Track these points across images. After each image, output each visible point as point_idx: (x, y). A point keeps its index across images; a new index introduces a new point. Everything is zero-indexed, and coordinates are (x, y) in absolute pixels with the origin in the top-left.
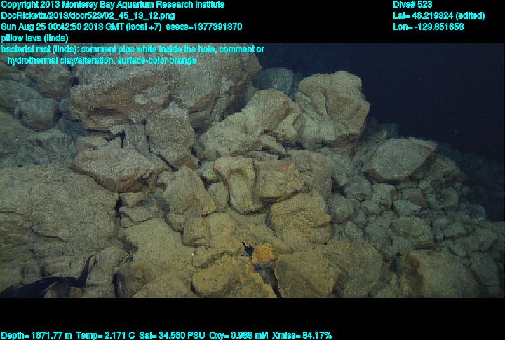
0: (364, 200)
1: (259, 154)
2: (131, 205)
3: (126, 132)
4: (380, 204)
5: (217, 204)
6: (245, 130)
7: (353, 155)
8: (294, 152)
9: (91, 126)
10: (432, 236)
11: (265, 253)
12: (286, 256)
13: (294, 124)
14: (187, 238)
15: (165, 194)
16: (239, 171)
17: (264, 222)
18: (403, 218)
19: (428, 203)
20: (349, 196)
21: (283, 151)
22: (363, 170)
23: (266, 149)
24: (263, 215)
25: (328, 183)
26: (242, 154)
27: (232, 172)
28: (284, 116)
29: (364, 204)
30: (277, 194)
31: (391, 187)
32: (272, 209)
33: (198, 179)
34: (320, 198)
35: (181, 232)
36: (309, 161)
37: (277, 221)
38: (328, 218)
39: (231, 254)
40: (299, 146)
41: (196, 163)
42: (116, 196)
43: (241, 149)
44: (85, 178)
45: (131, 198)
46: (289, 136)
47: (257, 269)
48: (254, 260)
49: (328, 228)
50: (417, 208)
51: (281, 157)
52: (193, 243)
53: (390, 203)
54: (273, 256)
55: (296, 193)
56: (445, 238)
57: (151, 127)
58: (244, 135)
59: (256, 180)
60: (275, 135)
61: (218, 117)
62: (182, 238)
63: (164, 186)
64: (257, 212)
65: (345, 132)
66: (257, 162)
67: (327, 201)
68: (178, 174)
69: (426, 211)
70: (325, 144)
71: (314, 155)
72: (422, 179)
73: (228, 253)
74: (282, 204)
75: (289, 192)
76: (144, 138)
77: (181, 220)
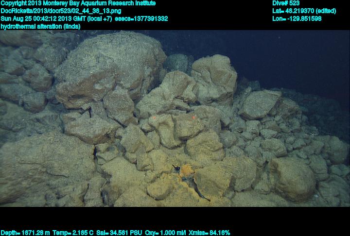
0: (242, 132)
1: (174, 111)
2: (102, 151)
3: (92, 107)
4: (253, 133)
5: (154, 144)
6: (164, 98)
7: (232, 105)
8: (196, 108)
9: (71, 106)
10: (285, 149)
11: (187, 170)
12: (200, 170)
13: (192, 91)
14: (140, 166)
15: (122, 142)
16: (164, 123)
17: (183, 152)
18: (267, 140)
19: (281, 129)
20: (233, 130)
21: (188, 107)
22: (239, 113)
23: (178, 108)
24: (183, 148)
25: (219, 123)
26: (164, 112)
27: (160, 124)
28: (186, 87)
29: (243, 134)
30: (189, 134)
31: (258, 122)
32: (187, 143)
33: (140, 130)
34: (215, 133)
35: (136, 164)
36: (205, 112)
37: (191, 150)
38: (221, 145)
39: (167, 173)
40: (198, 103)
41: (137, 122)
42: (93, 147)
43: (163, 110)
44: (73, 138)
45: (102, 147)
46: (191, 98)
47: (184, 180)
48: (181, 174)
49: (222, 150)
50: (275, 133)
51: (188, 112)
52: (144, 169)
53: (258, 132)
54: (192, 171)
55: (200, 132)
56: (294, 149)
57: (107, 103)
58: (163, 101)
59: (175, 127)
60: (182, 99)
61: (145, 91)
62: (136, 167)
63: (120, 137)
64: (179, 146)
65: (224, 92)
66: (174, 117)
67: (219, 135)
68: (128, 129)
69: (280, 134)
70: (213, 100)
71: (207, 108)
72: (276, 114)
73: (165, 172)
74: (193, 140)
75: (196, 131)
76: (103, 110)
77: (134, 156)
